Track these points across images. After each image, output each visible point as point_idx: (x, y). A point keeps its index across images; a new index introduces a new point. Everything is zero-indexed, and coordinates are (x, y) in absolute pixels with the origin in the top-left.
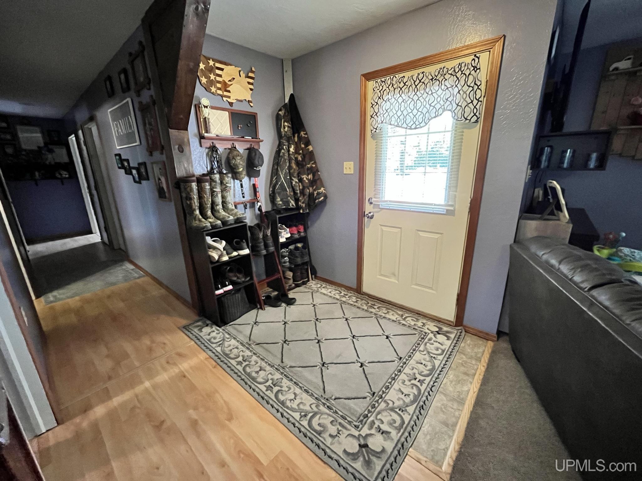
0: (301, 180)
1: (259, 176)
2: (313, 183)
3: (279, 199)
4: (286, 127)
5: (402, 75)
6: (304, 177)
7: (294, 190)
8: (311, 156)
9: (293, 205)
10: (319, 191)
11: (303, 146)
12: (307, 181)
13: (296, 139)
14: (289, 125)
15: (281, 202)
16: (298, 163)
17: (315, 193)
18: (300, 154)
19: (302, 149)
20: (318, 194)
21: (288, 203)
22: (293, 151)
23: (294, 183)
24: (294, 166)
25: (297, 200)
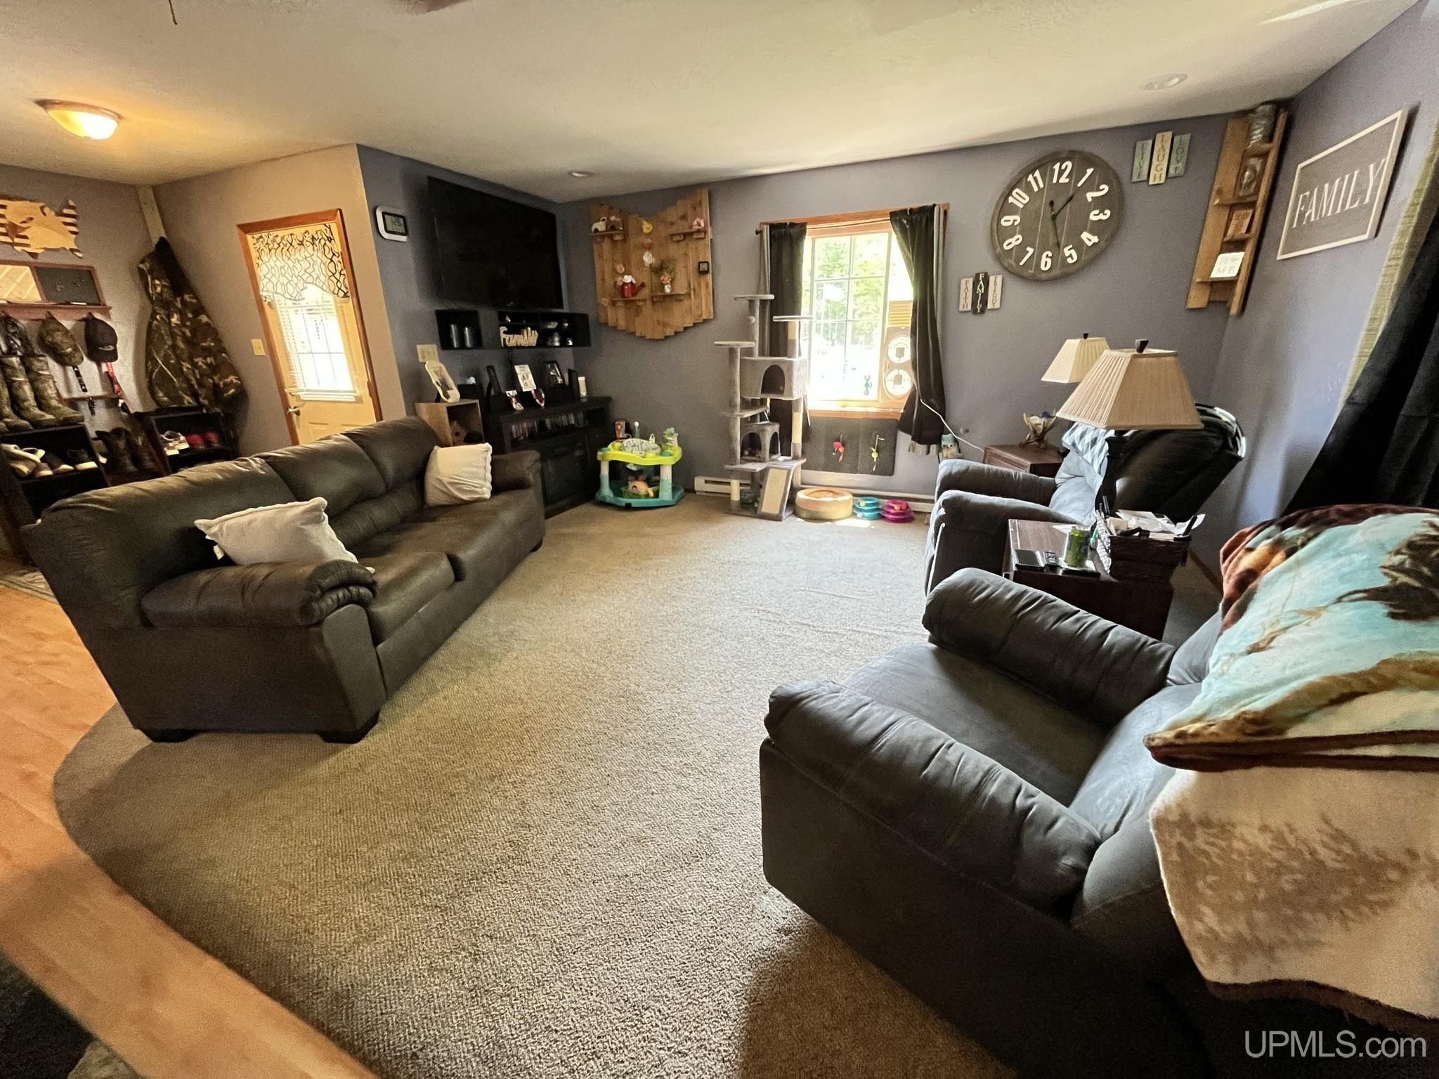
0: (195, 365)
1: (115, 358)
2: (214, 369)
3: (161, 394)
4: (159, 286)
5: (275, 233)
6: (199, 361)
7: (188, 381)
8: (211, 331)
9: (189, 403)
10: (226, 380)
11: (190, 315)
12: (204, 367)
13: (179, 305)
14: (165, 283)
15: (166, 399)
16: (186, 340)
17: (221, 383)
18: (186, 327)
19: (189, 319)
20: (225, 384)
21: (181, 399)
22: (178, 322)
23: (185, 370)
24: (181, 345)
25: (195, 396)
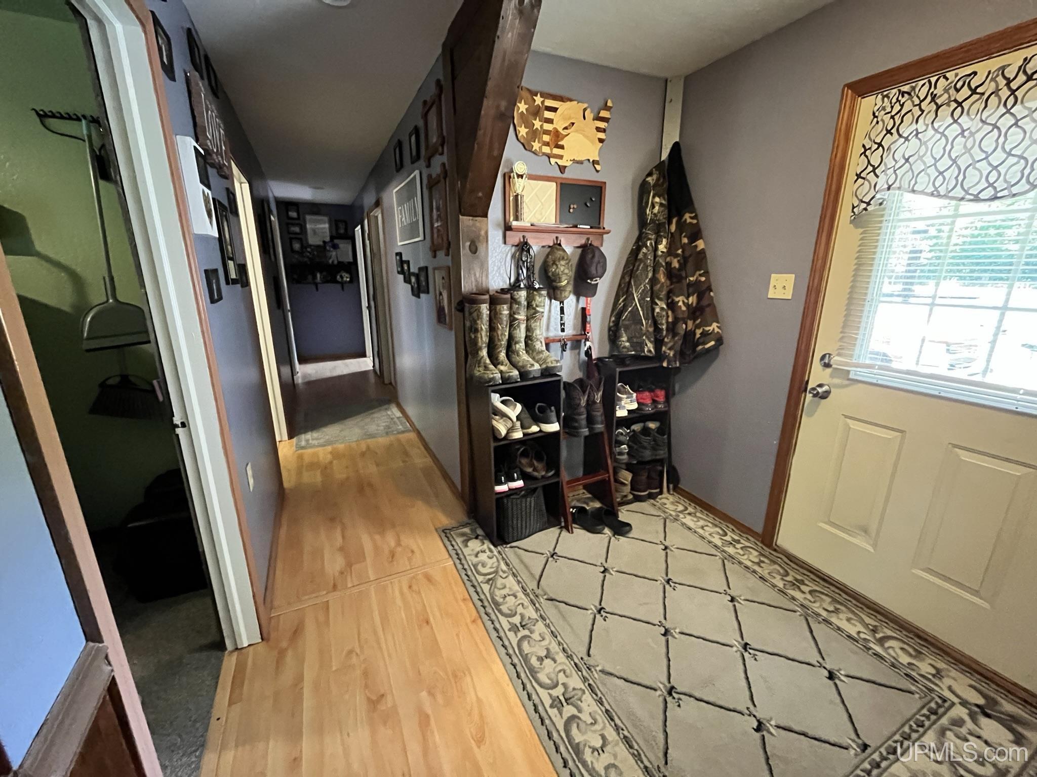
0: (672, 306)
1: (594, 294)
2: (695, 312)
3: (624, 338)
4: (656, 205)
5: (968, 70)
6: (680, 300)
7: (655, 324)
8: (700, 260)
9: (650, 351)
10: (707, 329)
11: (685, 240)
12: (684, 308)
13: (673, 228)
14: (663, 202)
15: (627, 344)
16: (671, 274)
17: (698, 332)
18: (677, 256)
19: (683, 247)
20: (705, 334)
21: (642, 345)
22: (665, 250)
23: (657, 310)
24: (662, 278)
25: (658, 343)
